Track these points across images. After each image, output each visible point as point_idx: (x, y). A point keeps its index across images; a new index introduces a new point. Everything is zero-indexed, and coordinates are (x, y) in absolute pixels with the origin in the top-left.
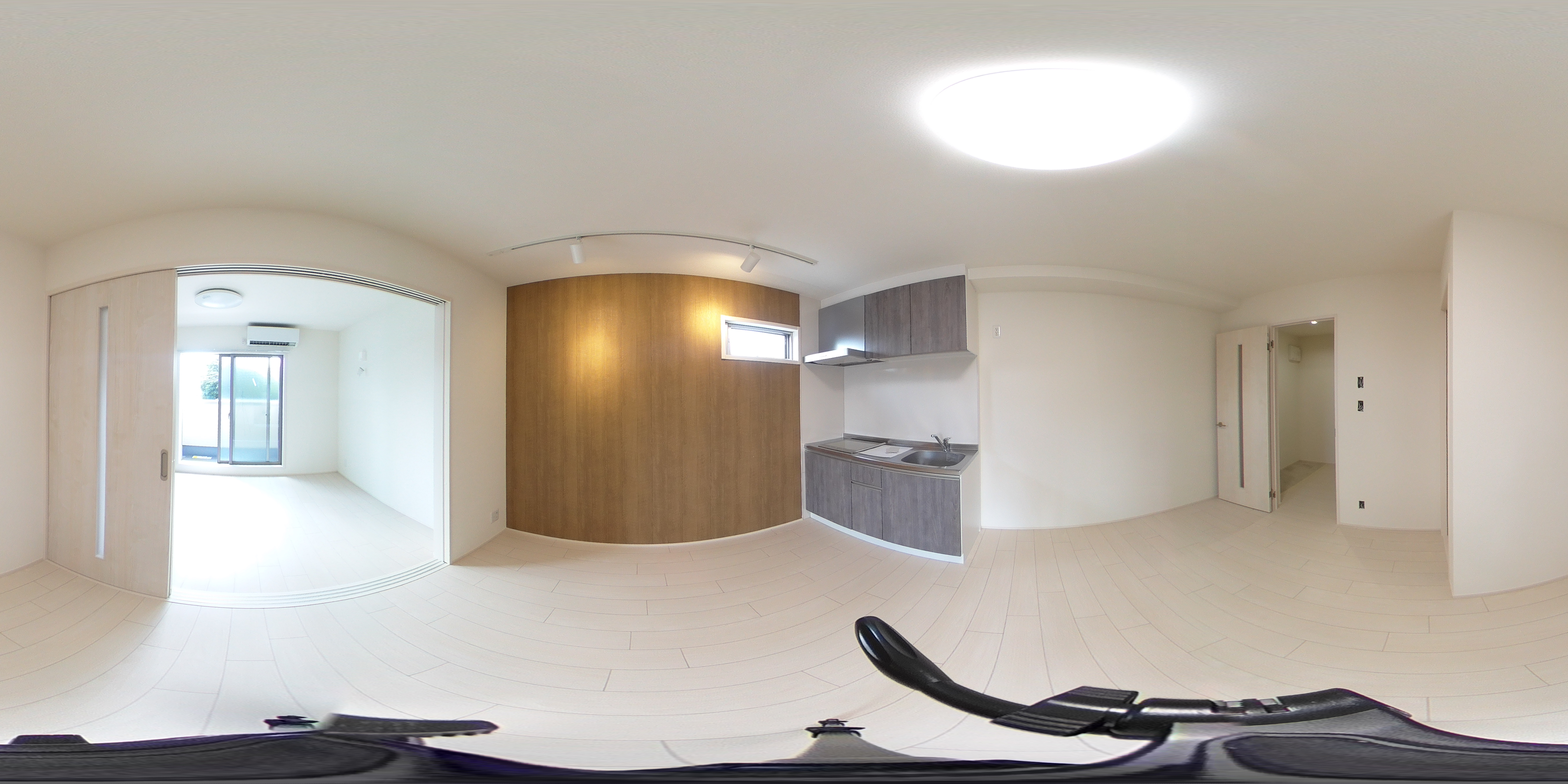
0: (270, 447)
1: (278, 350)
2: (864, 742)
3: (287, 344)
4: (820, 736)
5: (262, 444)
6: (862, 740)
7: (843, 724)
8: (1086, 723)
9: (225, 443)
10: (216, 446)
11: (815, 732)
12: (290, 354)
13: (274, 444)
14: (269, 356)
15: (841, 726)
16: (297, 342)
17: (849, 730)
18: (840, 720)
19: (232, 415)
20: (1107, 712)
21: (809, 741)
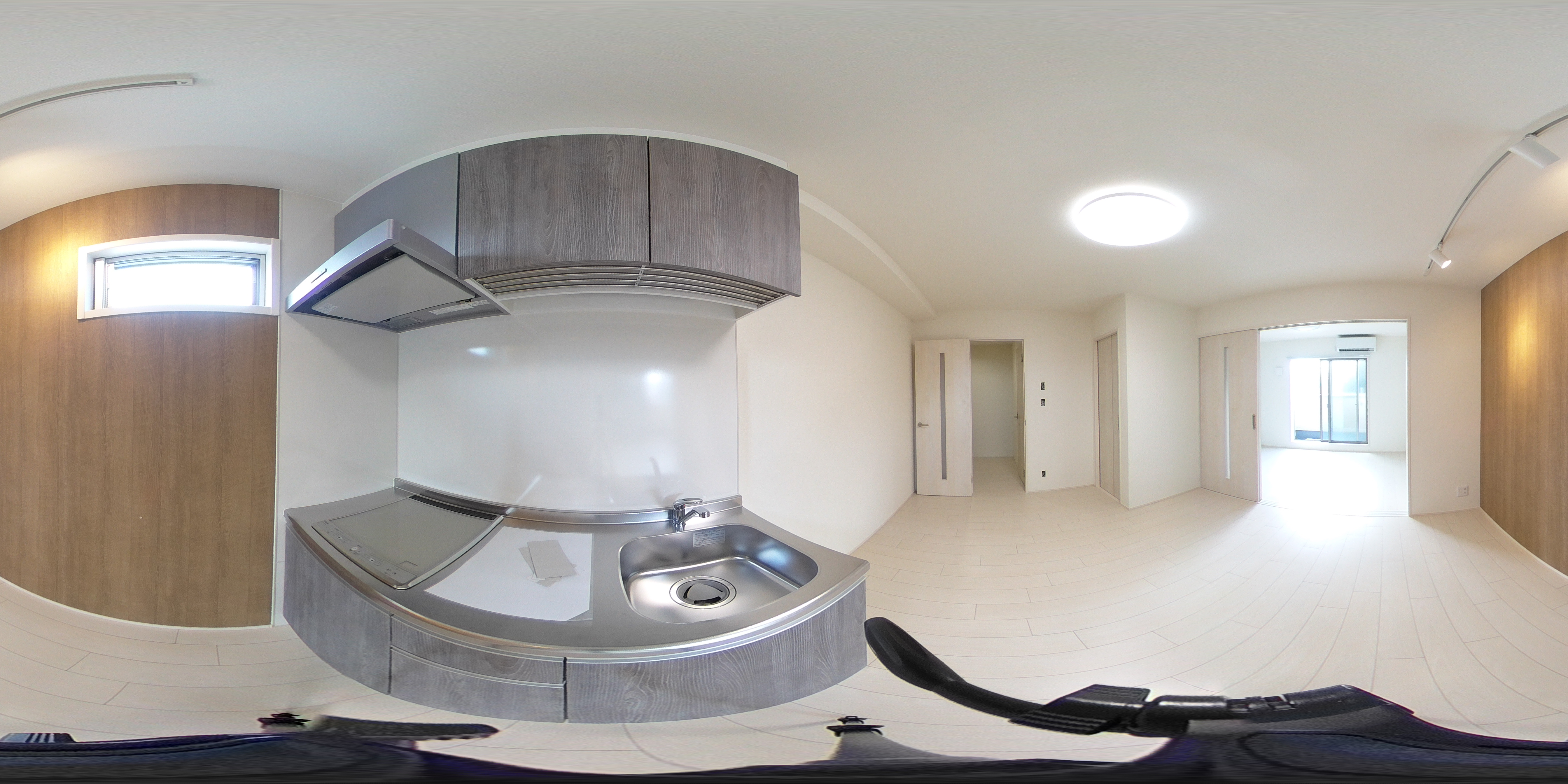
0: (1360, 431)
1: (1361, 355)
2: (888, 741)
3: (1368, 350)
4: (842, 734)
5: (1354, 429)
6: (883, 738)
7: (862, 722)
8: (1104, 721)
9: (1326, 428)
10: (1320, 430)
11: (838, 731)
12: (1372, 357)
13: (1362, 429)
14: (1357, 359)
15: (860, 724)
16: (1375, 348)
17: (869, 729)
18: (859, 717)
19: (1329, 406)
20: (1126, 707)
21: (835, 741)
